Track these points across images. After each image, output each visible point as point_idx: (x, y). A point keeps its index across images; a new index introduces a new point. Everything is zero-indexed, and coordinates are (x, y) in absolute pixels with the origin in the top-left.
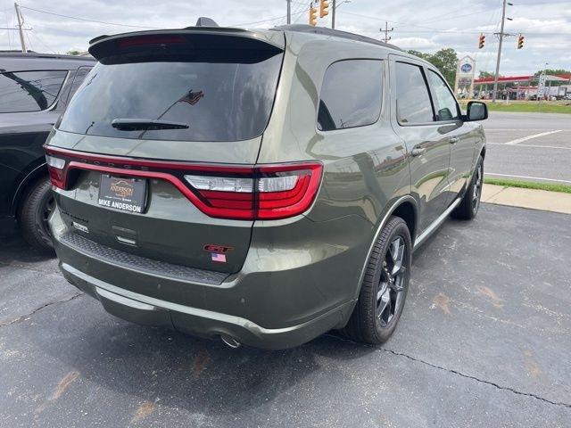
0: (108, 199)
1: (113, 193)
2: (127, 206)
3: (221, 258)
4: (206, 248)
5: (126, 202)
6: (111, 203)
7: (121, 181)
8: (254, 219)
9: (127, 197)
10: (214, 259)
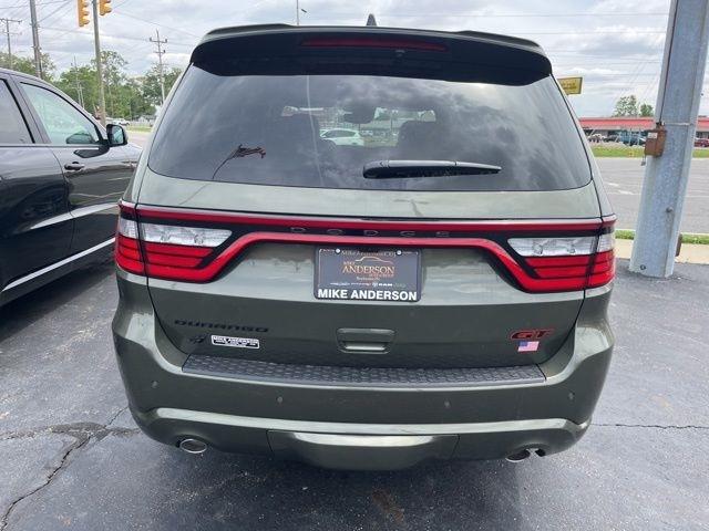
0: (341, 288)
1: (351, 277)
2: (387, 294)
3: (532, 346)
4: (515, 336)
5: (384, 289)
6: (349, 293)
7: (366, 256)
8: (584, 288)
9: (383, 280)
10: (521, 349)
